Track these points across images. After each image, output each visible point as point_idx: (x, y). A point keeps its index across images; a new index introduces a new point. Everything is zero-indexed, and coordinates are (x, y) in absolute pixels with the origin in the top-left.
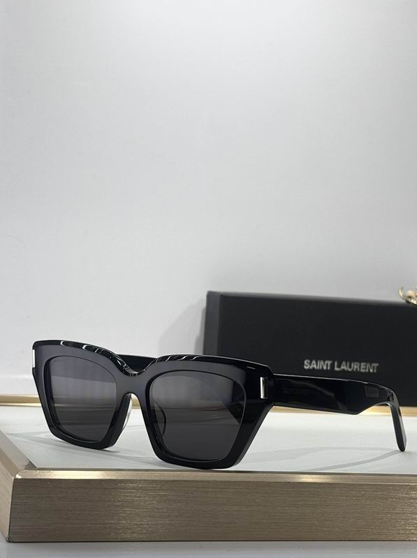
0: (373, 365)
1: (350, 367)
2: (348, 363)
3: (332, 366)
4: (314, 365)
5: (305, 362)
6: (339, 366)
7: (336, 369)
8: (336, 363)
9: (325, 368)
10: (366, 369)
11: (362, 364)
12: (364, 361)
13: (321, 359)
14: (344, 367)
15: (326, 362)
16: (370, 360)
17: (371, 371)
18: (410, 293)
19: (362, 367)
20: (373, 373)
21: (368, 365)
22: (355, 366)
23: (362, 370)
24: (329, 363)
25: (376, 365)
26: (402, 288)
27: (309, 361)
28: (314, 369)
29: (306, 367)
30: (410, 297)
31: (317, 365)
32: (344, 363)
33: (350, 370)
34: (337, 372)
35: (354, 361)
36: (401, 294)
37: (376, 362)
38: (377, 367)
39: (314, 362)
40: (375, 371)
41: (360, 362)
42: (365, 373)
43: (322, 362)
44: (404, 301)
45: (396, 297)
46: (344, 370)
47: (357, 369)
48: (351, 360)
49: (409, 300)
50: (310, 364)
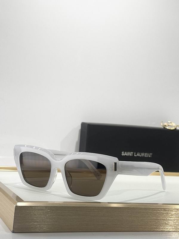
0: (150, 154)
1: (141, 155)
2: (140, 153)
3: (133, 154)
4: (126, 154)
5: (122, 153)
6: (136, 154)
7: (135, 156)
8: (135, 153)
9: (130, 155)
10: (147, 156)
11: (146, 154)
12: (146, 153)
13: (128, 152)
14: (138, 155)
15: (131, 153)
16: (149, 152)
17: (149, 156)
18: (166, 124)
19: (146, 155)
20: (150, 157)
21: (148, 154)
22: (143, 154)
23: (146, 156)
24: (132, 153)
25: (151, 154)
26: (162, 122)
27: (124, 152)
28: (126, 155)
29: (122, 155)
30: (165, 126)
31: (127, 154)
32: (138, 153)
33: (141, 156)
34: (135, 157)
35: (143, 152)
36: (162, 125)
37: (151, 153)
38: (152, 155)
39: (126, 153)
40: (151, 156)
41: (145, 153)
42: (147, 157)
43: (129, 153)
44: (163, 127)
45: (160, 125)
46: (138, 156)
47: (143, 156)
48: (141, 152)
49: (165, 127)
50: (124, 153)
